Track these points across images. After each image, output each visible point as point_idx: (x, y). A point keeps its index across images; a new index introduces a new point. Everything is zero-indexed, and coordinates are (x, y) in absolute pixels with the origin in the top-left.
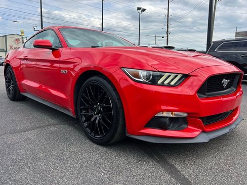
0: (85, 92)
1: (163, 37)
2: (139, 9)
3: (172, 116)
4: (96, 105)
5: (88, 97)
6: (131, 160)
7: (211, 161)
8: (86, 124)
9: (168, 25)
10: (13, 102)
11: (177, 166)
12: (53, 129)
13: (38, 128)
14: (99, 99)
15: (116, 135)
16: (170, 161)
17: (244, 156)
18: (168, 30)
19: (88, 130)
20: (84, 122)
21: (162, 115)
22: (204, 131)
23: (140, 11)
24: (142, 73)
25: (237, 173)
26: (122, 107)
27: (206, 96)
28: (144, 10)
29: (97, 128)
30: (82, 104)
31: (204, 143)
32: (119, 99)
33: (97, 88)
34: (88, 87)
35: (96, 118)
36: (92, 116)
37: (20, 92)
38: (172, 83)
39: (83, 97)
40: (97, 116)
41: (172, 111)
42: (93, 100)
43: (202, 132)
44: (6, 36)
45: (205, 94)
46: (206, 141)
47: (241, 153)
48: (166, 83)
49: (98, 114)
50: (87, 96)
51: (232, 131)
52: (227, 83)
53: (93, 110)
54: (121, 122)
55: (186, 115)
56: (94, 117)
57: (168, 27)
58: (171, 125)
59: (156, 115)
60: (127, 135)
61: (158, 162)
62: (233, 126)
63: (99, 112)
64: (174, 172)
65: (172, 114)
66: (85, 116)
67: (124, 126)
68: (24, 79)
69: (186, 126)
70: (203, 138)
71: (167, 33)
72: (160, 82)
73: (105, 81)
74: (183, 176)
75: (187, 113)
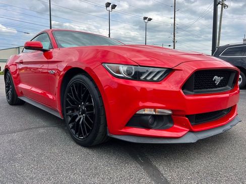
0: (70, 92)
1: (170, 46)
2: (145, 18)
3: (154, 113)
4: (81, 104)
5: (72, 97)
6: (112, 162)
7: (200, 164)
8: (71, 125)
9: (174, 34)
10: (11, 106)
11: (161, 168)
12: (41, 130)
13: (26, 129)
14: (82, 98)
15: (98, 136)
16: (154, 163)
17: (238, 159)
18: (174, 39)
19: (73, 131)
20: (70, 123)
21: (144, 113)
22: (191, 131)
23: (146, 21)
24: (123, 68)
25: (227, 177)
26: (103, 106)
27: (194, 93)
28: (150, 20)
29: (80, 128)
30: (67, 105)
31: (192, 143)
32: (100, 97)
33: (80, 87)
34: (73, 86)
35: (81, 118)
36: (76, 116)
37: (17, 96)
38: (155, 79)
39: (68, 97)
40: (82, 116)
41: (155, 108)
42: (77, 99)
43: (189, 131)
44: (19, 47)
45: (192, 91)
46: (193, 141)
47: (235, 156)
48: (149, 78)
49: (82, 114)
50: (71, 95)
51: (225, 131)
52: (219, 81)
53: (78, 109)
54: (102, 121)
55: (170, 112)
56: (79, 117)
57: (174, 36)
58: (155, 124)
59: (138, 113)
60: (108, 135)
61: (141, 164)
62: (228, 127)
63: (83, 112)
64: (156, 175)
65: (155, 111)
66: (70, 116)
67: (106, 125)
68: (20, 82)
69: (171, 125)
70: (190, 138)
71: (174, 42)
72: (142, 78)
73: (87, 78)
74: (166, 179)
75: (172, 110)
